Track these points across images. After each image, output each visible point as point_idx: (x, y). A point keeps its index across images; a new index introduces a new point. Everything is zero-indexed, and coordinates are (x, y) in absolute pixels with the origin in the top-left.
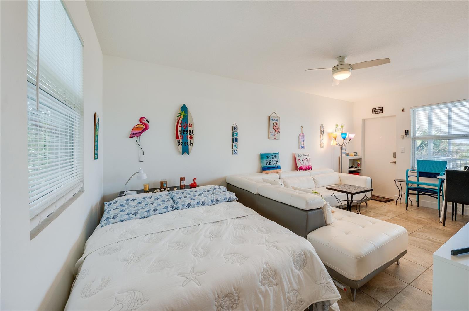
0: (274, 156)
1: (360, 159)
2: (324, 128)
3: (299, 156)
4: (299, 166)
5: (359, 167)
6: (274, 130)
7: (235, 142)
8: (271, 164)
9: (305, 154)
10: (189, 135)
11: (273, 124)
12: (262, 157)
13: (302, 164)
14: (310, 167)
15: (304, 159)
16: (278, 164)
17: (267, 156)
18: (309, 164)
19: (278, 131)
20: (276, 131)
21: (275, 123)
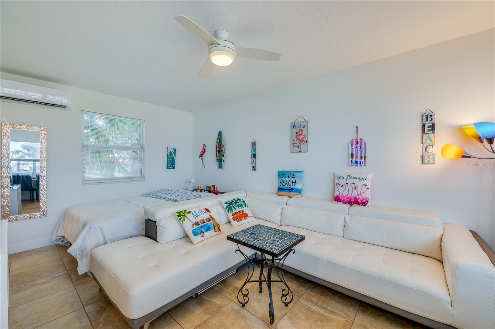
0: (291, 175)
2: (437, 117)
4: (336, 194)
6: (297, 140)
7: (254, 158)
8: (284, 184)
9: (353, 176)
10: (222, 154)
11: (297, 133)
13: (341, 192)
14: (361, 201)
15: (347, 183)
16: (295, 186)
17: (283, 174)
18: (358, 195)
19: (303, 141)
20: (300, 141)
21: (299, 130)
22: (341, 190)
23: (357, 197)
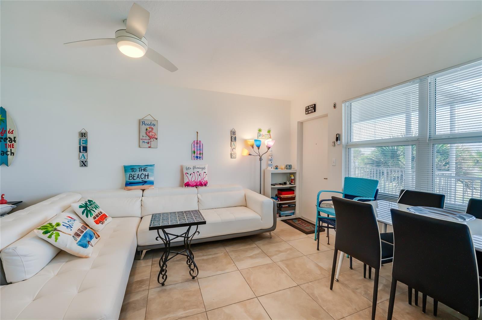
0: (143, 169)
1: (294, 174)
2: (237, 133)
3: (188, 169)
4: (186, 181)
5: (292, 183)
6: (147, 136)
7: (83, 151)
8: (135, 178)
9: (197, 167)
10: (8, 143)
11: (147, 130)
12: (127, 169)
13: (190, 179)
14: (204, 183)
15: (194, 172)
16: (148, 178)
17: (132, 169)
18: (202, 179)
19: (154, 138)
20: (151, 138)
21: (149, 127)
22: (190, 177)
23: (201, 181)
